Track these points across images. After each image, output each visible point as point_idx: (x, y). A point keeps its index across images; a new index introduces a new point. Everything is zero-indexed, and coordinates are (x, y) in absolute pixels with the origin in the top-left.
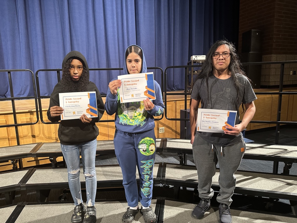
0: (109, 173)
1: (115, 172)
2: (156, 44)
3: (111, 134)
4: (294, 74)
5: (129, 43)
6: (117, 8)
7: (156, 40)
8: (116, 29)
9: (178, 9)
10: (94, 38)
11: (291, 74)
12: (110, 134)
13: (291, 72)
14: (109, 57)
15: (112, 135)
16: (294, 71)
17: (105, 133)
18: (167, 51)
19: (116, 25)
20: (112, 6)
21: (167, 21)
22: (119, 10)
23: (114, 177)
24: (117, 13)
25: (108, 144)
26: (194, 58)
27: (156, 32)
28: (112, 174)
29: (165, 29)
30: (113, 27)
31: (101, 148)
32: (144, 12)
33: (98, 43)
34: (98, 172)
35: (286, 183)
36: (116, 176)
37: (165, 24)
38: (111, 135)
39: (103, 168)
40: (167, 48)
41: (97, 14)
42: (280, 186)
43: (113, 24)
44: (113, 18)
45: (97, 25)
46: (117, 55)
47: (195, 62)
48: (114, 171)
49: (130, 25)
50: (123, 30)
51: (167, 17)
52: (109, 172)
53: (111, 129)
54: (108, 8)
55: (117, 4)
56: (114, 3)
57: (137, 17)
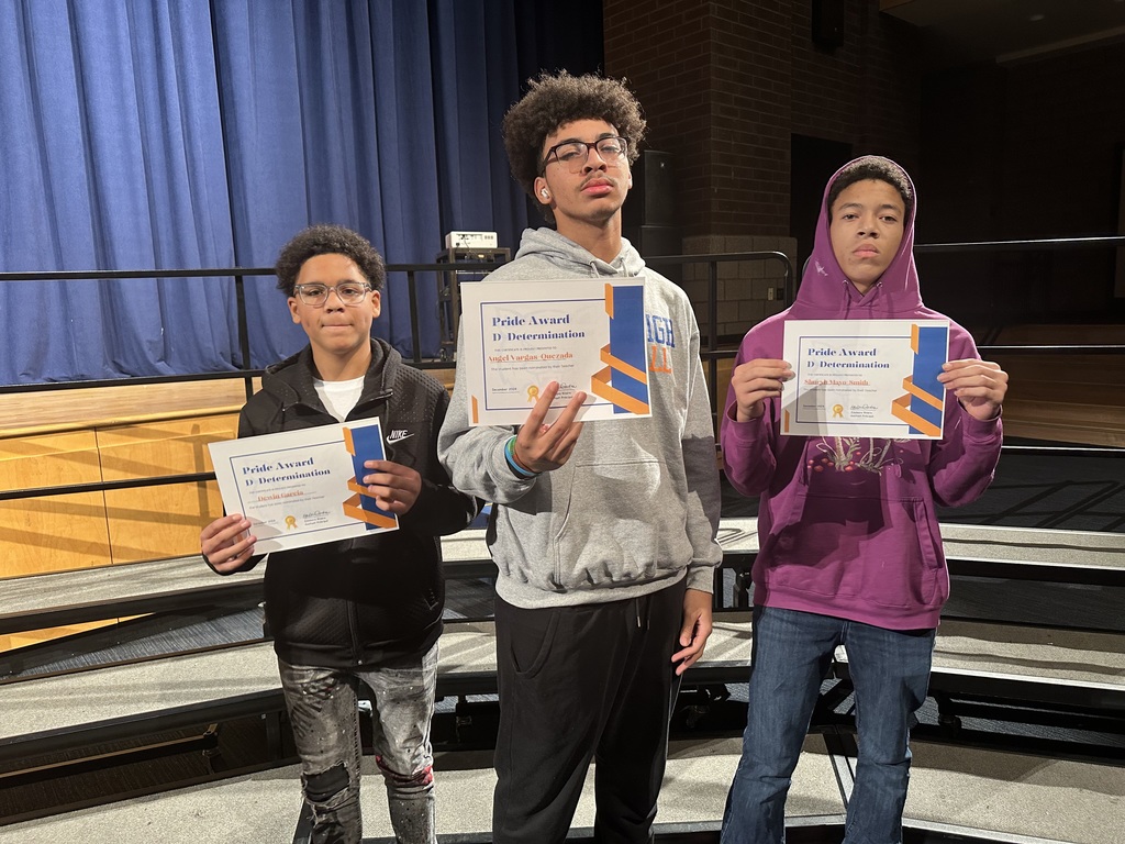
0: (109, 695)
1: (135, 687)
2: (312, 183)
3: (123, 545)
4: (778, 299)
5: (193, 174)
6: (134, 35)
7: (310, 170)
8: (134, 119)
9: (388, 61)
10: (35, 150)
11: (771, 298)
12: (118, 544)
13: (771, 290)
14: (109, 227)
15: (125, 548)
16: (778, 290)
17: (91, 539)
18: (356, 211)
19: (132, 101)
20: (112, 24)
21: (349, 99)
22: (147, 45)
23: (133, 706)
24: (137, 57)
25: (101, 581)
26: (456, 239)
27: (309, 139)
28: (125, 694)
29: (342, 130)
30: (122, 109)
31: (69, 598)
32: (254, 57)
33: (55, 170)
34: (61, 694)
35: (735, 634)
36: (138, 700)
37: (340, 112)
38: (120, 548)
39: (83, 679)
40: (355, 202)
41: (43, 51)
42: (718, 643)
43: (121, 95)
44: (118, 74)
45: (43, 95)
46: (145, 220)
47: (461, 254)
48: (131, 682)
49: (196, 107)
50: (167, 123)
51: (347, 85)
52: (110, 689)
53: (119, 521)
54: (95, 31)
55: (132, 17)
56: (122, 12)
57: (224, 76)
